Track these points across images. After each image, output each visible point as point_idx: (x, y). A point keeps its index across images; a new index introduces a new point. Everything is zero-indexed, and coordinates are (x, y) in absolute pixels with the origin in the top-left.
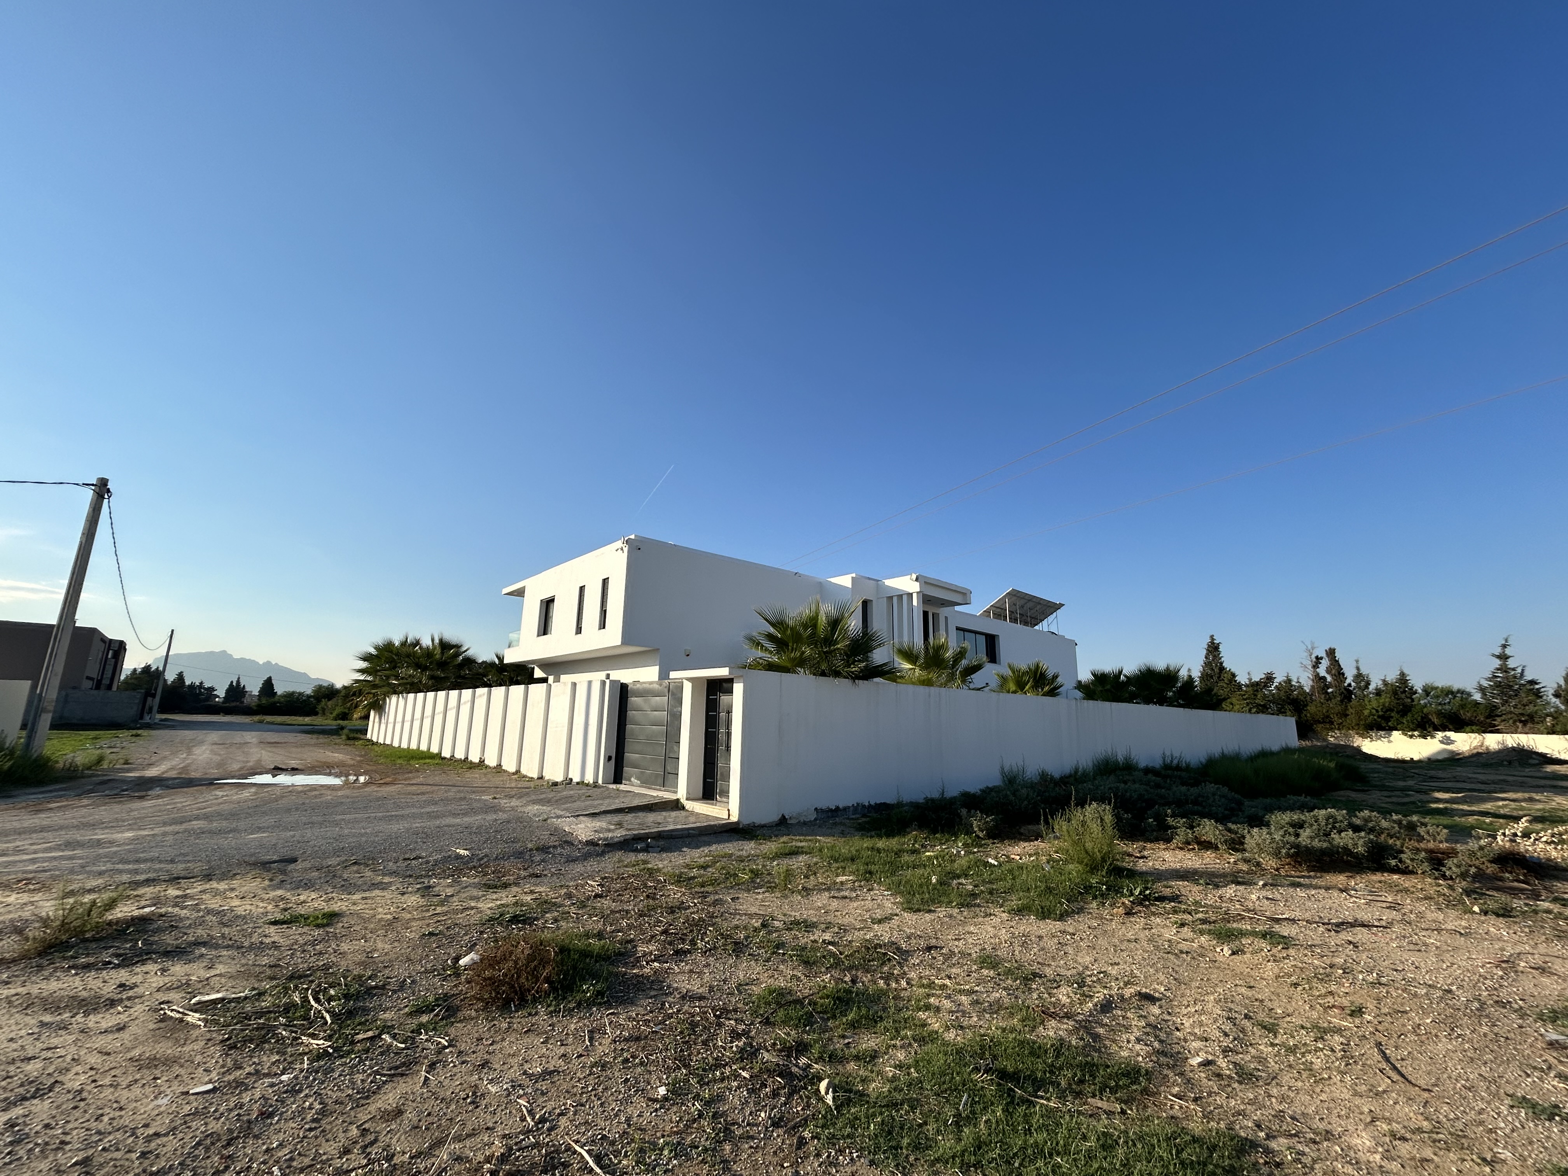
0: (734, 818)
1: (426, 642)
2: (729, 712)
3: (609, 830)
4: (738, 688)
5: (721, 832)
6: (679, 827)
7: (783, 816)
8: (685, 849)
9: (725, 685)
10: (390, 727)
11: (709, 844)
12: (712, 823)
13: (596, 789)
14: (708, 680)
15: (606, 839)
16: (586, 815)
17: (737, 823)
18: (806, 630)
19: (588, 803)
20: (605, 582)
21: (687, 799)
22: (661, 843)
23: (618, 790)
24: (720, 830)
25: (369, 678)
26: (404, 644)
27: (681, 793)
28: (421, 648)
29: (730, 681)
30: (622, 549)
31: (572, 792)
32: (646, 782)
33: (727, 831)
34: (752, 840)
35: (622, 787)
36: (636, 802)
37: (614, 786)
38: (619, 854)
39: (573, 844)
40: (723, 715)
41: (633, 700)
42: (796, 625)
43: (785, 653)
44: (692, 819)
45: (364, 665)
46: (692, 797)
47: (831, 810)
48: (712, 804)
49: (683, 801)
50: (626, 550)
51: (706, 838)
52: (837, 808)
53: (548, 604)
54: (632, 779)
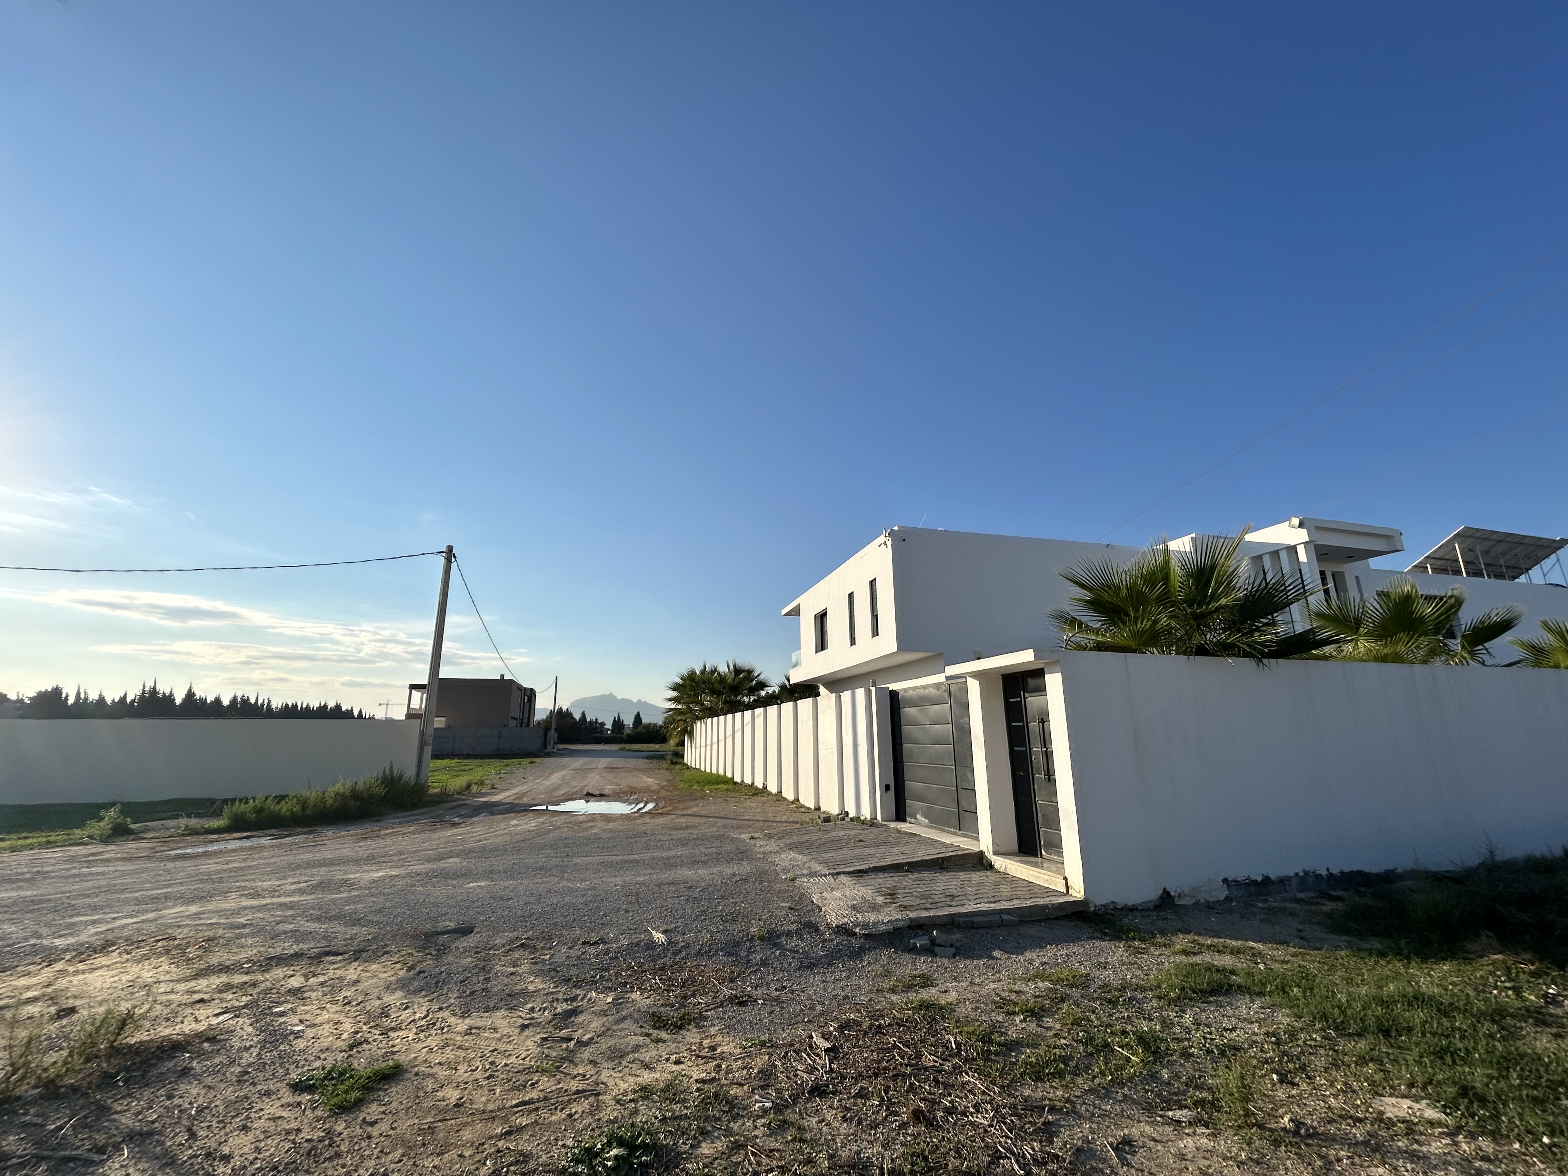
0: (1078, 892)
1: (723, 669)
2: (1044, 720)
3: (874, 908)
4: (1054, 682)
5: (1057, 918)
6: (984, 907)
7: (1166, 893)
8: (997, 953)
9: (1031, 682)
10: (698, 750)
11: (1039, 944)
12: (1041, 902)
13: (873, 829)
14: (1003, 676)
15: (865, 926)
16: (849, 873)
17: (1084, 903)
18: (1153, 586)
19: (857, 851)
20: (873, 583)
21: (995, 853)
22: (956, 937)
23: (899, 831)
24: (1056, 914)
25: (679, 706)
26: (703, 672)
27: (985, 843)
28: (719, 674)
29: (1039, 673)
30: (885, 544)
31: (842, 833)
32: (937, 822)
33: (1067, 917)
34: (1118, 938)
35: (903, 826)
36: (922, 854)
37: (893, 825)
38: (884, 956)
39: (817, 930)
40: (1034, 725)
41: (909, 712)
42: (1135, 584)
43: (1124, 624)
44: (1005, 890)
45: (674, 694)
46: (1002, 850)
47: (1254, 883)
48: (1036, 865)
49: (989, 854)
50: (889, 543)
51: (1032, 930)
52: (1267, 880)
53: (821, 618)
54: (918, 816)
